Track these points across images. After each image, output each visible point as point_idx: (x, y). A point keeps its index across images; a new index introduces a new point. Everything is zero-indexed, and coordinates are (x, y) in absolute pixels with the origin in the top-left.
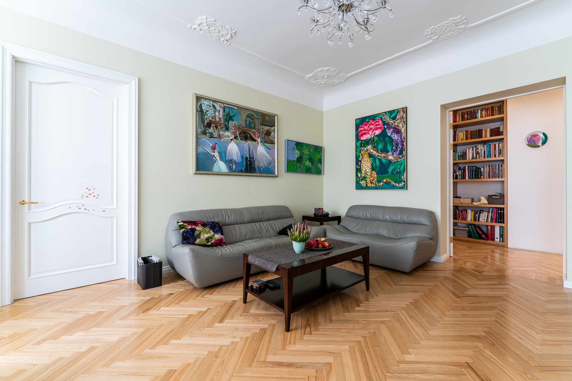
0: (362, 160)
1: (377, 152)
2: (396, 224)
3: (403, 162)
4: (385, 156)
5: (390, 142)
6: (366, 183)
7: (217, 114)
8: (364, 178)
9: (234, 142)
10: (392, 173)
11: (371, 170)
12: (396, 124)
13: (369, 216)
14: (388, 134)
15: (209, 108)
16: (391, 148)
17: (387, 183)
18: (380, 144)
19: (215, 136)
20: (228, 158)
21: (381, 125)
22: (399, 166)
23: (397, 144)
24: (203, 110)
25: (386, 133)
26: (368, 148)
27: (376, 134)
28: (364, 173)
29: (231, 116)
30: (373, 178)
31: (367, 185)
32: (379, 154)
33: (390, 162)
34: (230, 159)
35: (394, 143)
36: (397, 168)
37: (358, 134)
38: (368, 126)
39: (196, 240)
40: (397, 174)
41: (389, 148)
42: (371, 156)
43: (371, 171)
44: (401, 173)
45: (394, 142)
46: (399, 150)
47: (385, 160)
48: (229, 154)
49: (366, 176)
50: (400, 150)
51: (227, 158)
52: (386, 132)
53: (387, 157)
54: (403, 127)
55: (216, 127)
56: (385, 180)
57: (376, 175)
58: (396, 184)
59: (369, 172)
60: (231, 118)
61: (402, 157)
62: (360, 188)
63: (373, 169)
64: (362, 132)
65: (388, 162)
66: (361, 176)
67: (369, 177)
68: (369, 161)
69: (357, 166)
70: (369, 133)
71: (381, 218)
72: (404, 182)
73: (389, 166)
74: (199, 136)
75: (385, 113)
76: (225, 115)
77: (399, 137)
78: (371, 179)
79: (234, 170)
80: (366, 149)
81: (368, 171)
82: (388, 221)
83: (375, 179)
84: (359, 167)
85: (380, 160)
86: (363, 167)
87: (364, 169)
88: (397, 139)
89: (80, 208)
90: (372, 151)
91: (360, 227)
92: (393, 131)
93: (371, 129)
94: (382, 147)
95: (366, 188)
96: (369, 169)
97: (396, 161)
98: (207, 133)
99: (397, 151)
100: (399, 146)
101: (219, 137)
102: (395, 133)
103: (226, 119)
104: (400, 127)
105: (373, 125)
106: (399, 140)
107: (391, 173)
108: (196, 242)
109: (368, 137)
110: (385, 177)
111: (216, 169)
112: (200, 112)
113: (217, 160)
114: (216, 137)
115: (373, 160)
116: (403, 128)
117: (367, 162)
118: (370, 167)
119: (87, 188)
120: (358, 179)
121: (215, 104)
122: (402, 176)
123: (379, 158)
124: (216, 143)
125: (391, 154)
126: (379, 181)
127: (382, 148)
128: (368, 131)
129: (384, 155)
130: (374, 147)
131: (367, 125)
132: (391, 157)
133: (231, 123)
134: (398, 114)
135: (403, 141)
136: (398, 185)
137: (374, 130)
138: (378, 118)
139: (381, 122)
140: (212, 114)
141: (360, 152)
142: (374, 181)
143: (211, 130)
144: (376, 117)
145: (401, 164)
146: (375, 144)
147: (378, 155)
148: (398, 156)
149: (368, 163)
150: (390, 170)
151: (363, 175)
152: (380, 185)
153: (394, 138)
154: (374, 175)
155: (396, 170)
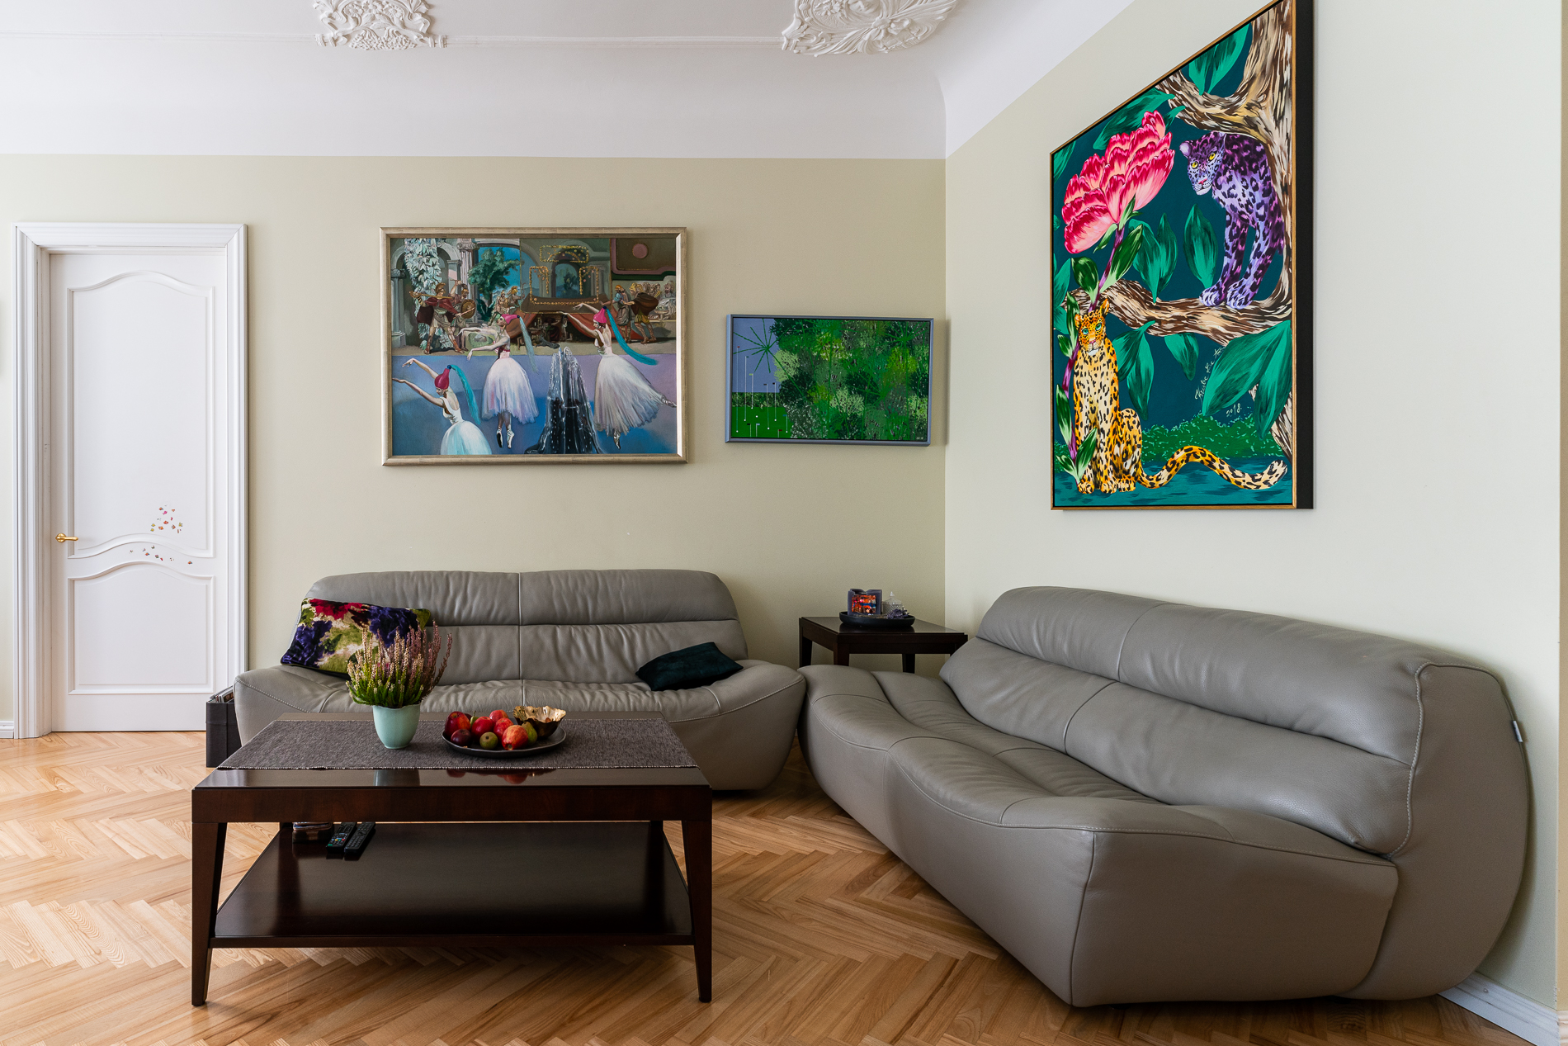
0: (1080, 354)
1: (1145, 301)
2: (1176, 709)
3: (1279, 339)
4: (1180, 318)
5: (1206, 229)
6: (1095, 473)
7: (452, 274)
8: (1087, 450)
9: (510, 356)
10: (1218, 412)
11: (1115, 403)
12: (1242, 113)
13: (1065, 648)
14: (1197, 187)
15: (428, 261)
16: (1212, 263)
18: (1158, 254)
19: (447, 345)
20: (491, 408)
21: (1162, 149)
22: (1258, 362)
23: (1245, 237)
24: (408, 271)
26: (1102, 291)
27: (1138, 206)
28: (1085, 424)
29: (499, 272)
30: (1123, 446)
31: (1098, 484)
32: (1153, 313)
33: (1207, 345)
34: (497, 411)
35: (1227, 230)
36: (1245, 377)
37: (1063, 225)
38: (1102, 173)
39: (321, 656)
40: (1243, 414)
41: (1203, 267)
42: (1116, 327)
43: (1115, 409)
44: (1268, 404)
45: (1229, 223)
46: (1254, 270)
47: (1181, 339)
48: (493, 395)
49: (1096, 436)
50: (1260, 267)
51: (485, 411)
53: (1191, 322)
54: (1279, 119)
55: (450, 316)
56: (1180, 456)
57: (1137, 431)
58: (1238, 473)
59: (1108, 418)
60: (498, 279)
61: (1274, 307)
62: (1072, 499)
63: (1125, 397)
64: (1077, 211)
65: (1196, 349)
66: (1075, 438)
67: (1105, 440)
68: (1107, 357)
69: (1058, 391)
70: (1106, 211)
71: (1113, 666)
72: (1287, 460)
73: (1202, 374)
74: (398, 353)
75: (1183, 69)
76: (477, 272)
77: (1256, 188)
78: (1117, 450)
79: (510, 446)
80: (1093, 295)
81: (1104, 411)
82: (1148, 687)
83: (1134, 449)
84: (1064, 396)
85: (1157, 345)
86: (1083, 391)
87: (1085, 403)
88: (1244, 202)
89: (147, 554)
90: (1120, 300)
91: (1008, 697)
92: (1224, 162)
93: (1115, 184)
94: (1165, 271)
95: (1097, 500)
96: (1108, 399)
97: (1238, 335)
98: (422, 340)
99: (1247, 275)
100: (1255, 245)
101: (460, 347)
102: (1236, 168)
103: (483, 284)
104: (1261, 127)
105: (1125, 158)
106: (1259, 207)
107: (1211, 409)
108: (319, 664)
109: (1102, 229)
110: (1184, 436)
111: (449, 446)
112: (401, 278)
113: (452, 418)
114: (449, 349)
115: (1127, 347)
116: (1277, 125)
117: (1100, 364)
118: (1112, 391)
119: (161, 509)
120: (1063, 457)
121: (445, 246)
122: (1274, 427)
123: (1153, 332)
124: (450, 367)
125: (1212, 302)
126: (1153, 462)
127: (1167, 276)
128: (1101, 198)
129: (1177, 312)
130: (1133, 282)
131: (1099, 165)
132: (1211, 321)
133: (500, 295)
134: (1253, 51)
135: (1278, 206)
136: (1253, 477)
137: (1128, 187)
138: (1146, 114)
139: (1161, 129)
140: (438, 278)
141: (1070, 317)
142: (1129, 462)
143: (434, 328)
144: (1139, 108)
145: (1270, 351)
146: (1136, 261)
147: (1150, 319)
148: (1249, 307)
149: (1105, 369)
150: (1208, 394)
151: (1082, 433)
152: (1157, 484)
153: (1228, 202)
154: (1131, 428)
155: (1237, 393)
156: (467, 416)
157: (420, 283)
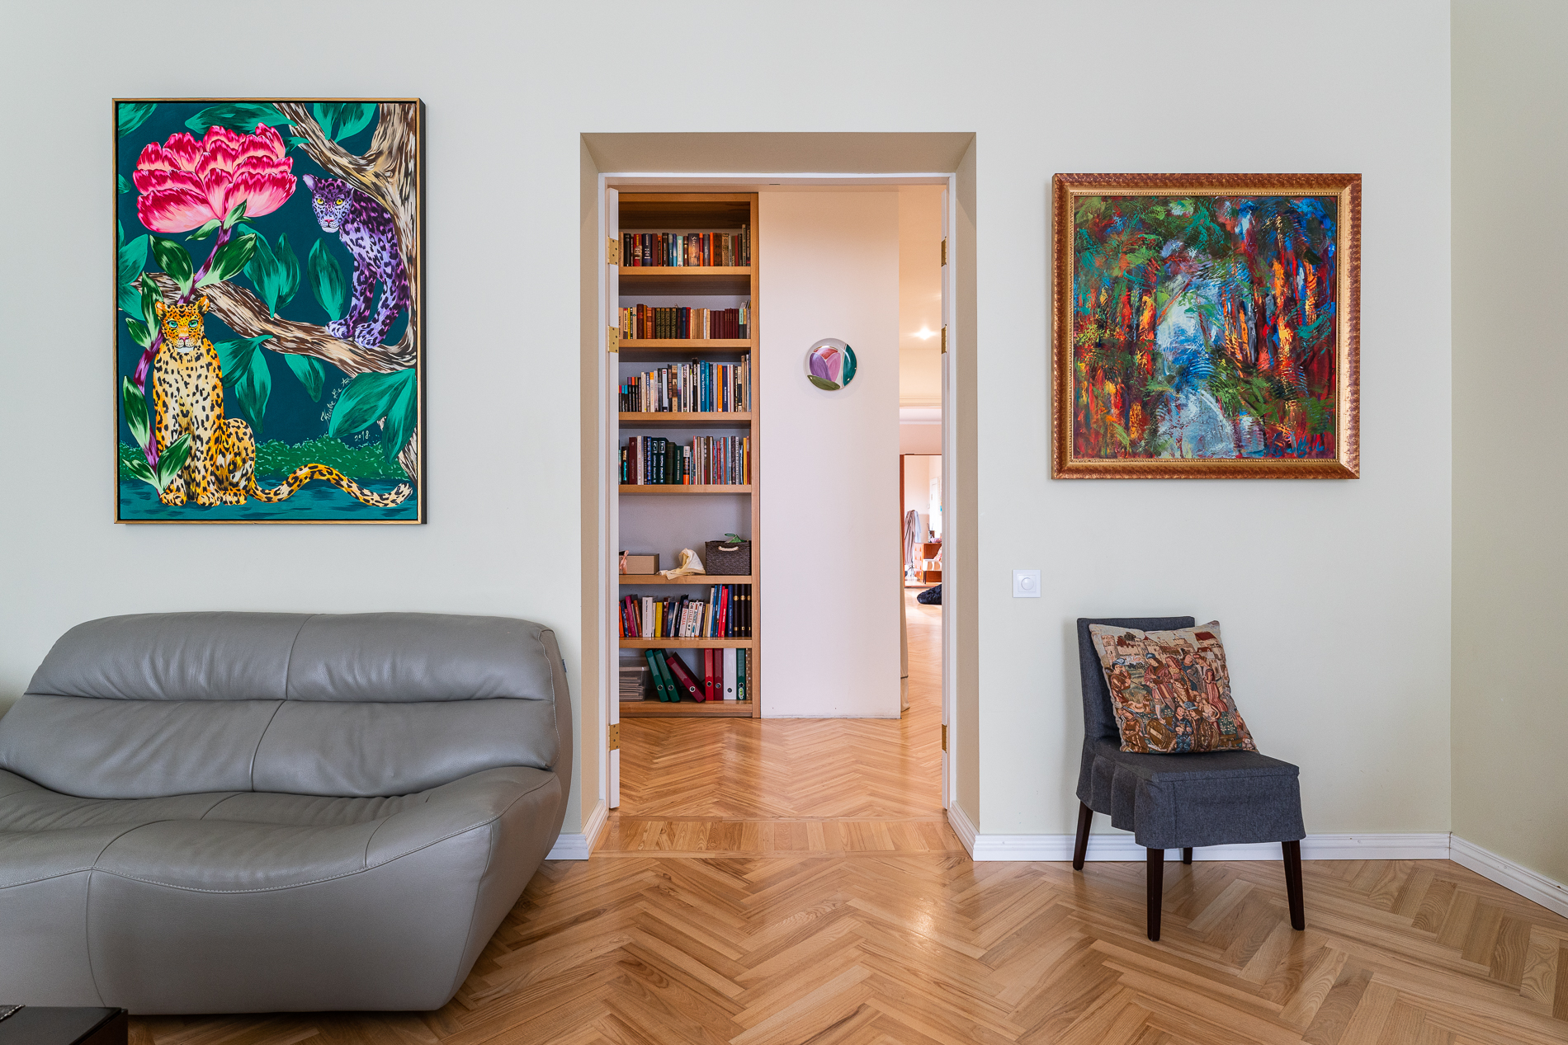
0: (163, 347)
1: (260, 312)
2: (365, 710)
3: (404, 383)
4: (303, 341)
5: (333, 266)
6: (188, 484)
8: (177, 457)
10: (347, 436)
11: (218, 411)
12: (368, 178)
13: (202, 679)
14: (323, 223)
16: (339, 299)
17: (314, 485)
18: (276, 271)
21: (282, 168)
22: (386, 398)
23: (373, 286)
25: (314, 219)
26: (198, 285)
27: (251, 213)
28: (171, 428)
30: (229, 457)
31: (191, 496)
32: (269, 327)
33: (334, 374)
35: (355, 275)
36: (375, 407)
37: (134, 193)
38: (198, 158)
40: (372, 440)
41: (330, 300)
42: (216, 329)
43: (219, 417)
44: (395, 434)
45: (357, 269)
46: (381, 318)
47: (305, 362)
49: (190, 442)
50: (387, 317)
52: (311, 209)
53: (316, 347)
54: (405, 200)
56: (303, 473)
57: (248, 443)
58: (366, 492)
59: (206, 424)
61: (402, 354)
62: (147, 511)
63: (231, 405)
64: (159, 184)
65: (322, 374)
66: (155, 442)
67: (205, 448)
68: (206, 359)
69: (126, 383)
70: (205, 201)
71: (277, 682)
72: (413, 484)
73: (327, 398)
75: (308, 104)
77: (383, 248)
78: (220, 460)
80: (185, 287)
81: (201, 416)
82: (323, 697)
83: (244, 461)
84: (139, 391)
85: (276, 362)
86: (169, 391)
87: (171, 403)
88: (372, 255)
90: (224, 302)
91: (134, 754)
92: (352, 212)
93: (218, 179)
94: (285, 290)
95: (189, 512)
96: (208, 404)
97: (367, 371)
99: (375, 321)
100: (383, 297)
102: (364, 223)
104: (388, 198)
105: (234, 158)
106: (386, 265)
107: (339, 432)
109: (199, 219)
110: (308, 453)
115: (234, 354)
116: (403, 203)
117: (193, 364)
118: (213, 397)
120: (135, 462)
122: (401, 455)
123: (269, 347)
125: (339, 334)
126: (269, 476)
127: (288, 295)
128: (197, 184)
129: (301, 334)
130: (239, 285)
131: (195, 149)
132: (338, 351)
134: (380, 129)
135: (403, 271)
136: (381, 496)
137: (236, 187)
138: (261, 125)
139: (280, 151)
141: (147, 302)
142: (238, 474)
144: (253, 114)
145: (397, 391)
146: (247, 269)
147: (266, 332)
148: (376, 348)
149: (204, 372)
150: (337, 414)
151: (167, 438)
152: (275, 499)
153: (356, 250)
154: (240, 440)
155: (365, 421)
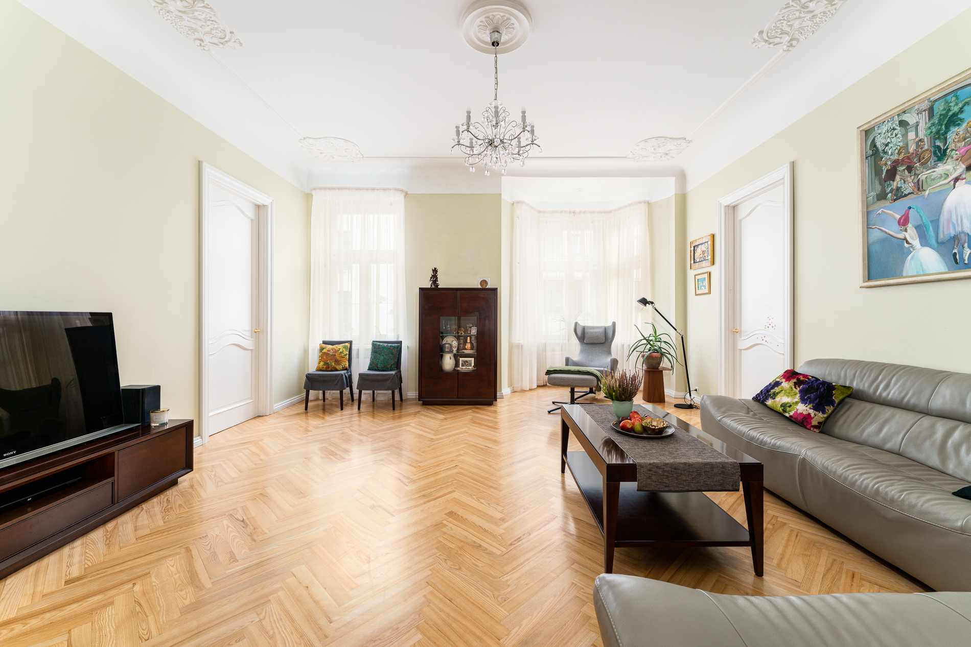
7: (911, 135)
9: (966, 183)
15: (892, 134)
19: (907, 192)
20: (946, 231)
24: (877, 149)
29: (953, 115)
34: (952, 233)
48: (949, 220)
51: (941, 236)
55: (910, 169)
60: (953, 121)
74: (871, 209)
76: (933, 124)
79: (966, 262)
98: (888, 194)
101: (919, 189)
103: (938, 132)
111: (910, 268)
112: (873, 155)
113: (912, 247)
114: (909, 194)
121: (905, 117)
124: (910, 208)
133: (953, 134)
140: (899, 144)
143: (897, 182)
156: (924, 242)
157: (886, 153)
